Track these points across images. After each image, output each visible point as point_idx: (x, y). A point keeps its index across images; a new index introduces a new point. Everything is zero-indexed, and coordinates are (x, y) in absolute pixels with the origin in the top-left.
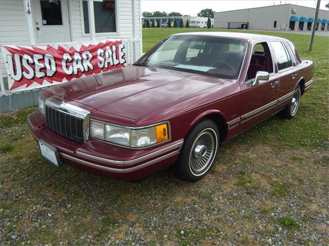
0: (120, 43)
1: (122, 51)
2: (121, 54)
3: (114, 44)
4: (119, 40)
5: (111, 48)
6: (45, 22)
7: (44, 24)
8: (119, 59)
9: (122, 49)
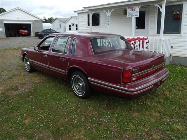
0: (146, 39)
1: (146, 44)
2: (145, 46)
3: (141, 40)
4: (145, 37)
5: (139, 41)
6: (137, 27)
7: (136, 28)
8: (144, 48)
9: (146, 43)
